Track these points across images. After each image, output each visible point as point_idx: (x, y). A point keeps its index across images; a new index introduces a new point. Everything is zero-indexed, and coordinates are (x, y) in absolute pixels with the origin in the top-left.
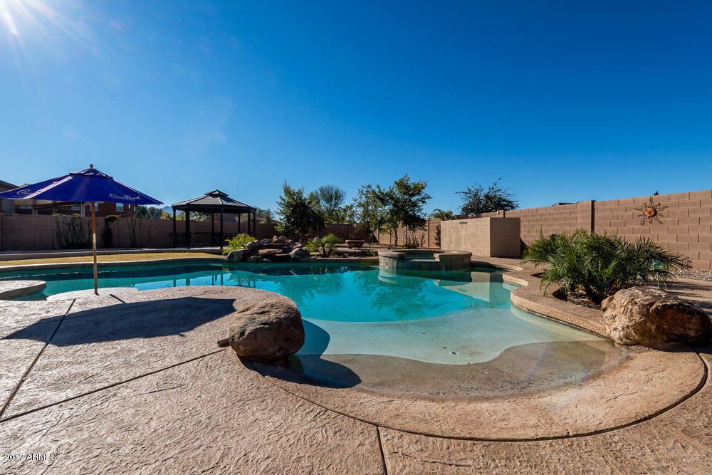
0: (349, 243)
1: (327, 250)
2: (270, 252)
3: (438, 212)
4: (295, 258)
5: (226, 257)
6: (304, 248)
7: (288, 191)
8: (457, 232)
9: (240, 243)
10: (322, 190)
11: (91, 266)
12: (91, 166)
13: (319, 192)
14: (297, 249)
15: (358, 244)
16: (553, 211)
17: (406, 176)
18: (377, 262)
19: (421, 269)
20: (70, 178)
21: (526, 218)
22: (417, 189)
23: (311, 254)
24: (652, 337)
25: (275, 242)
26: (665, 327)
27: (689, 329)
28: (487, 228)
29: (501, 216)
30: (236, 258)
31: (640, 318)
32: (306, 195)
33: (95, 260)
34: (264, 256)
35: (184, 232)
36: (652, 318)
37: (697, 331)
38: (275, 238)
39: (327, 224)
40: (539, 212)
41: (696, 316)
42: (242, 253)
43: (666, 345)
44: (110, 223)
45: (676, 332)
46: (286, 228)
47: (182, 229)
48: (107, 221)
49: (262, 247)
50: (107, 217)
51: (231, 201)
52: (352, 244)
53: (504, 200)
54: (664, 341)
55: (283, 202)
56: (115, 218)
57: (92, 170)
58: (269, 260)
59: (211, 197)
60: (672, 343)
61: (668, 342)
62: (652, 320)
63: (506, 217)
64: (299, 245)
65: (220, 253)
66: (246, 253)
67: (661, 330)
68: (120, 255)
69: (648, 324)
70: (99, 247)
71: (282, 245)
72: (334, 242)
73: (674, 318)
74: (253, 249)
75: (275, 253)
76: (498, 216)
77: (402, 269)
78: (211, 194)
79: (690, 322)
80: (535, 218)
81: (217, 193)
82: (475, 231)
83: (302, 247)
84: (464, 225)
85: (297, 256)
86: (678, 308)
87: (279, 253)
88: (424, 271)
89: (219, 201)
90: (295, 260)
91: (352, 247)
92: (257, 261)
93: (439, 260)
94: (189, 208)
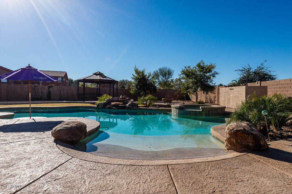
0: (164, 100)
1: (148, 103)
2: (117, 104)
3: (235, 82)
4: (128, 107)
5: (95, 106)
6: (134, 102)
7: (137, 71)
8: (229, 95)
9: (104, 99)
10: (160, 70)
11: (29, 108)
12: (29, 65)
13: (158, 71)
14: (130, 103)
15: (168, 101)
16: (289, 82)
17: (202, 61)
18: (170, 111)
19: (191, 115)
20: (21, 70)
21: (273, 86)
22: (209, 69)
23: (139, 105)
24: (235, 145)
25: (121, 99)
26: (239, 141)
27: (249, 142)
28: (243, 93)
29: (259, 85)
30: (100, 106)
31: (229, 136)
32: (146, 73)
33: (30, 106)
34: (114, 105)
35: (83, 93)
36: (233, 136)
37: (253, 143)
38: (121, 97)
39: (158, 89)
40: (280, 83)
41: (250, 135)
42: (103, 104)
43: (241, 150)
44: (50, 88)
45: (244, 143)
46: (135, 91)
47: (81, 92)
48: (49, 87)
49: (113, 101)
50: (49, 85)
51: (105, 77)
52: (166, 101)
53: (268, 75)
54: (240, 148)
55: (134, 77)
56: (52, 86)
57: (29, 67)
58: (116, 108)
59: (95, 75)
60: (243, 149)
61: (241, 148)
62: (233, 137)
63: (262, 85)
64: (132, 100)
65: (94, 104)
66: (105, 104)
67: (238, 142)
68: (52, 104)
69: (232, 139)
70: (32, 100)
71: (123, 100)
72: (152, 99)
73: (241, 136)
74: (109, 102)
75: (119, 104)
76: (257, 85)
77: (181, 114)
78: (96, 74)
79: (248, 139)
80: (278, 86)
81: (98, 73)
82: (238, 94)
83: (133, 101)
84: (232, 90)
85: (129, 106)
86: (242, 132)
87: (121, 104)
88: (192, 116)
89: (98, 77)
90: (128, 108)
91: (166, 102)
92: (110, 108)
93: (201, 110)
94: (85, 81)
